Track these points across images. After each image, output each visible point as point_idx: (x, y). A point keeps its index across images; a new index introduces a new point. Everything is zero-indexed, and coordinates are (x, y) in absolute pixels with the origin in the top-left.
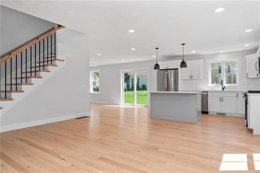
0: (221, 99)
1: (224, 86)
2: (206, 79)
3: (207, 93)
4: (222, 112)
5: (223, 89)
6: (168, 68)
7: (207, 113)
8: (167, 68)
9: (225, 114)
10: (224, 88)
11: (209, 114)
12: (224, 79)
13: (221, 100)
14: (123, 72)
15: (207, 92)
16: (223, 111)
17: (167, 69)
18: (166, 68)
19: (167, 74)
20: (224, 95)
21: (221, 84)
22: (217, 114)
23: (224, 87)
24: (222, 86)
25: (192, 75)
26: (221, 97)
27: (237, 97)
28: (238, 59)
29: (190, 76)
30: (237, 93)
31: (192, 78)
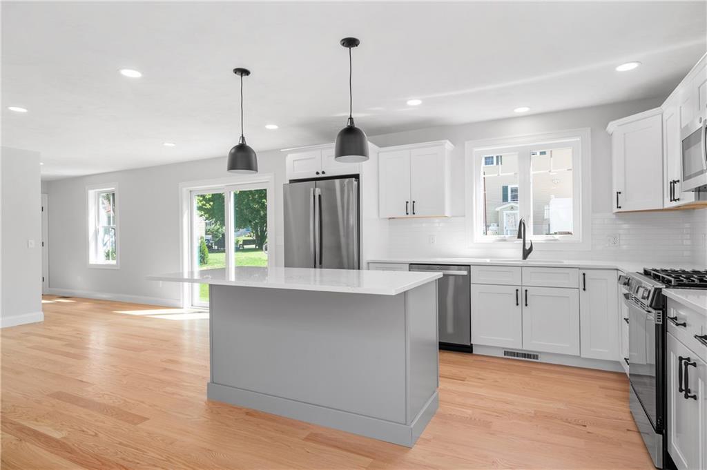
0: (522, 298)
1: (528, 241)
2: (464, 216)
3: (465, 273)
4: (524, 349)
5: (526, 253)
6: (323, 173)
7: (467, 349)
8: (320, 173)
9: (536, 357)
10: (531, 249)
11: (474, 352)
12: (529, 216)
13: (520, 303)
14: (191, 191)
15: (467, 267)
16: (528, 347)
17: (321, 175)
18: (318, 173)
19: (320, 196)
20: (530, 279)
21: (519, 237)
22: (506, 353)
23: (527, 247)
24: (522, 242)
25: (414, 202)
26: (519, 288)
27: (584, 289)
28: (578, 139)
29: (407, 202)
30: (584, 274)
31: (414, 213)
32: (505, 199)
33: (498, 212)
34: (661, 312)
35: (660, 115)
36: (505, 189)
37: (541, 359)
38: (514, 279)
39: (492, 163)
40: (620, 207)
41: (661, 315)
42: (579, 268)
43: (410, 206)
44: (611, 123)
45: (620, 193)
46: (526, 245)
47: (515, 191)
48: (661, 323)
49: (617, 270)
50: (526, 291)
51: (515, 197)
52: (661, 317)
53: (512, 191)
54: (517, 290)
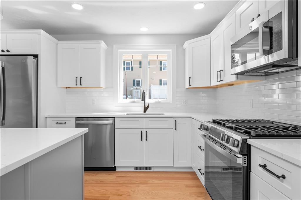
0: (144, 136)
2: (113, 88)
4: (145, 165)
5: (146, 109)
6: (8, 51)
7: (113, 169)
8: (5, 51)
9: (151, 168)
10: (148, 107)
11: (117, 170)
12: (147, 89)
13: (143, 139)
15: (113, 118)
16: (147, 164)
17: (6, 53)
18: (3, 51)
20: (148, 124)
21: (142, 100)
24: (144, 103)
25: (81, 78)
26: (143, 130)
27: (176, 129)
28: (170, 50)
29: (77, 78)
30: (176, 121)
31: (81, 85)
32: (134, 85)
33: (131, 90)
34: (246, 156)
35: (210, 39)
36: (134, 81)
37: (154, 170)
38: (140, 124)
39: (129, 70)
40: (190, 85)
41: (246, 159)
42: (173, 118)
43: (78, 80)
44: (186, 42)
45: (190, 78)
46: (146, 104)
47: (138, 82)
48: (246, 165)
49: (191, 118)
50: (146, 131)
51: (138, 84)
52: (246, 161)
53: (137, 82)
54: (141, 131)
